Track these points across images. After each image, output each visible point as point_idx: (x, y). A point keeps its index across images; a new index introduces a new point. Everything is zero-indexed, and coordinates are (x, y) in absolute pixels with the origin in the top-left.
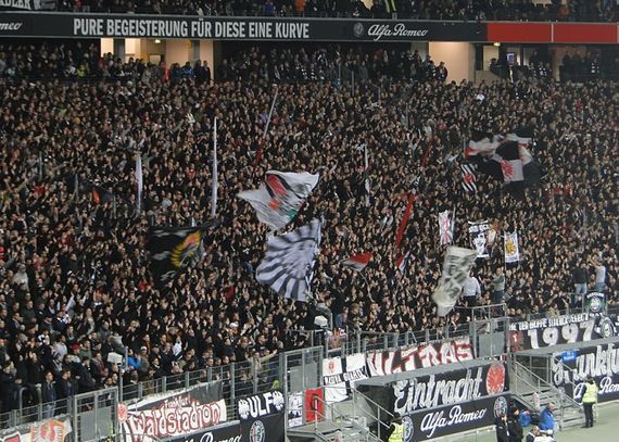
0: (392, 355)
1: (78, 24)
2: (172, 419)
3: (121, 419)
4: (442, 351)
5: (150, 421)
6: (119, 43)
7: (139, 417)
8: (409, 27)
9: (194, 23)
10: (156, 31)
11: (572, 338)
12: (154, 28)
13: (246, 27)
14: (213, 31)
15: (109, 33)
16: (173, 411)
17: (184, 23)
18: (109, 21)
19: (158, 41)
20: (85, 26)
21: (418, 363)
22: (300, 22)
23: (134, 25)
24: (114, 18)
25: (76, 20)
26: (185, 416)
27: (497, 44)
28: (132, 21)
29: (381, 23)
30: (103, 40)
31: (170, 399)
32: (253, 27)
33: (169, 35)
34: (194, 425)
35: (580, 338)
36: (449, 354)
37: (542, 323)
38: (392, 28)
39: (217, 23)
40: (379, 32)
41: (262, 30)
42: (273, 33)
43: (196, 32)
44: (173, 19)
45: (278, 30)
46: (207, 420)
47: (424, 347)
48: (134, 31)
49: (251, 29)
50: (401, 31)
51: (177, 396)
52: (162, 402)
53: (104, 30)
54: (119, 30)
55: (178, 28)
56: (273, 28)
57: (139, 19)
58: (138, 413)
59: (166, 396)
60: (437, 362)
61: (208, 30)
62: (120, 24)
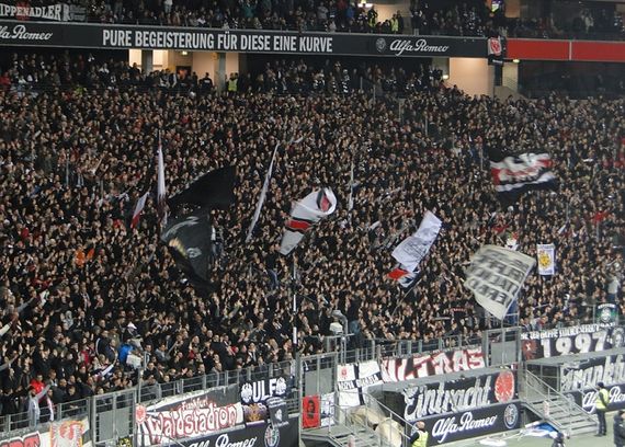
0: (404, 362)
1: (107, 35)
2: (190, 420)
3: (139, 420)
4: (454, 359)
5: (168, 422)
6: (147, 54)
7: (157, 418)
8: (431, 42)
9: (220, 36)
10: (183, 43)
11: (584, 348)
12: (181, 40)
13: (271, 40)
14: (238, 44)
15: (137, 45)
16: (191, 412)
17: (211, 35)
18: (137, 33)
19: (185, 53)
20: (114, 37)
21: (431, 370)
22: (324, 36)
23: (161, 36)
24: (142, 30)
25: (105, 31)
26: (202, 417)
27: (516, 61)
28: (160, 33)
29: (403, 39)
30: (131, 51)
31: (188, 401)
32: (278, 40)
33: (195, 47)
34: (211, 426)
35: (593, 348)
36: (461, 362)
37: (553, 333)
38: (413, 44)
39: (243, 37)
40: (401, 47)
41: (286, 44)
42: (297, 46)
43: (222, 45)
44: (200, 32)
45: (302, 43)
46: (223, 422)
47: (437, 354)
48: (161, 42)
49: (276, 43)
50: (423, 47)
51: (196, 398)
52: (180, 403)
53: (132, 41)
54: (147, 42)
55: (205, 40)
56: (297, 42)
57: (167, 31)
58: (156, 414)
59: (185, 398)
60: (449, 370)
61: (234, 43)
62: (147, 36)
